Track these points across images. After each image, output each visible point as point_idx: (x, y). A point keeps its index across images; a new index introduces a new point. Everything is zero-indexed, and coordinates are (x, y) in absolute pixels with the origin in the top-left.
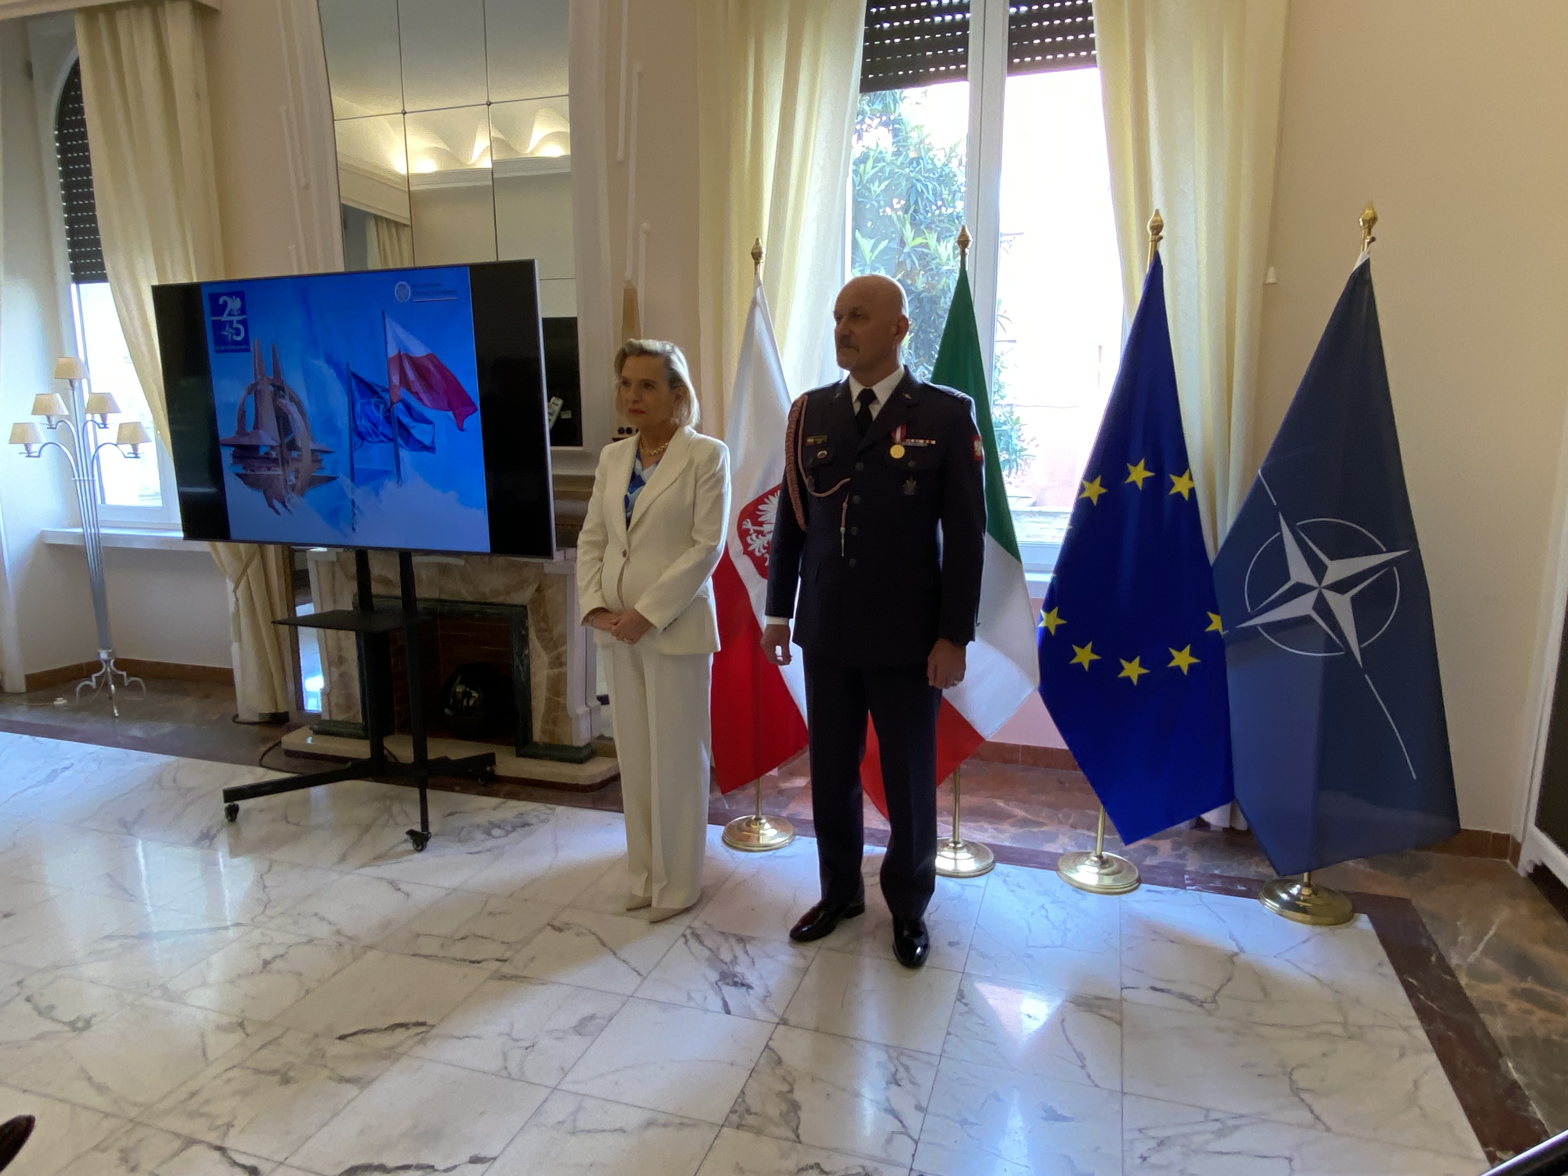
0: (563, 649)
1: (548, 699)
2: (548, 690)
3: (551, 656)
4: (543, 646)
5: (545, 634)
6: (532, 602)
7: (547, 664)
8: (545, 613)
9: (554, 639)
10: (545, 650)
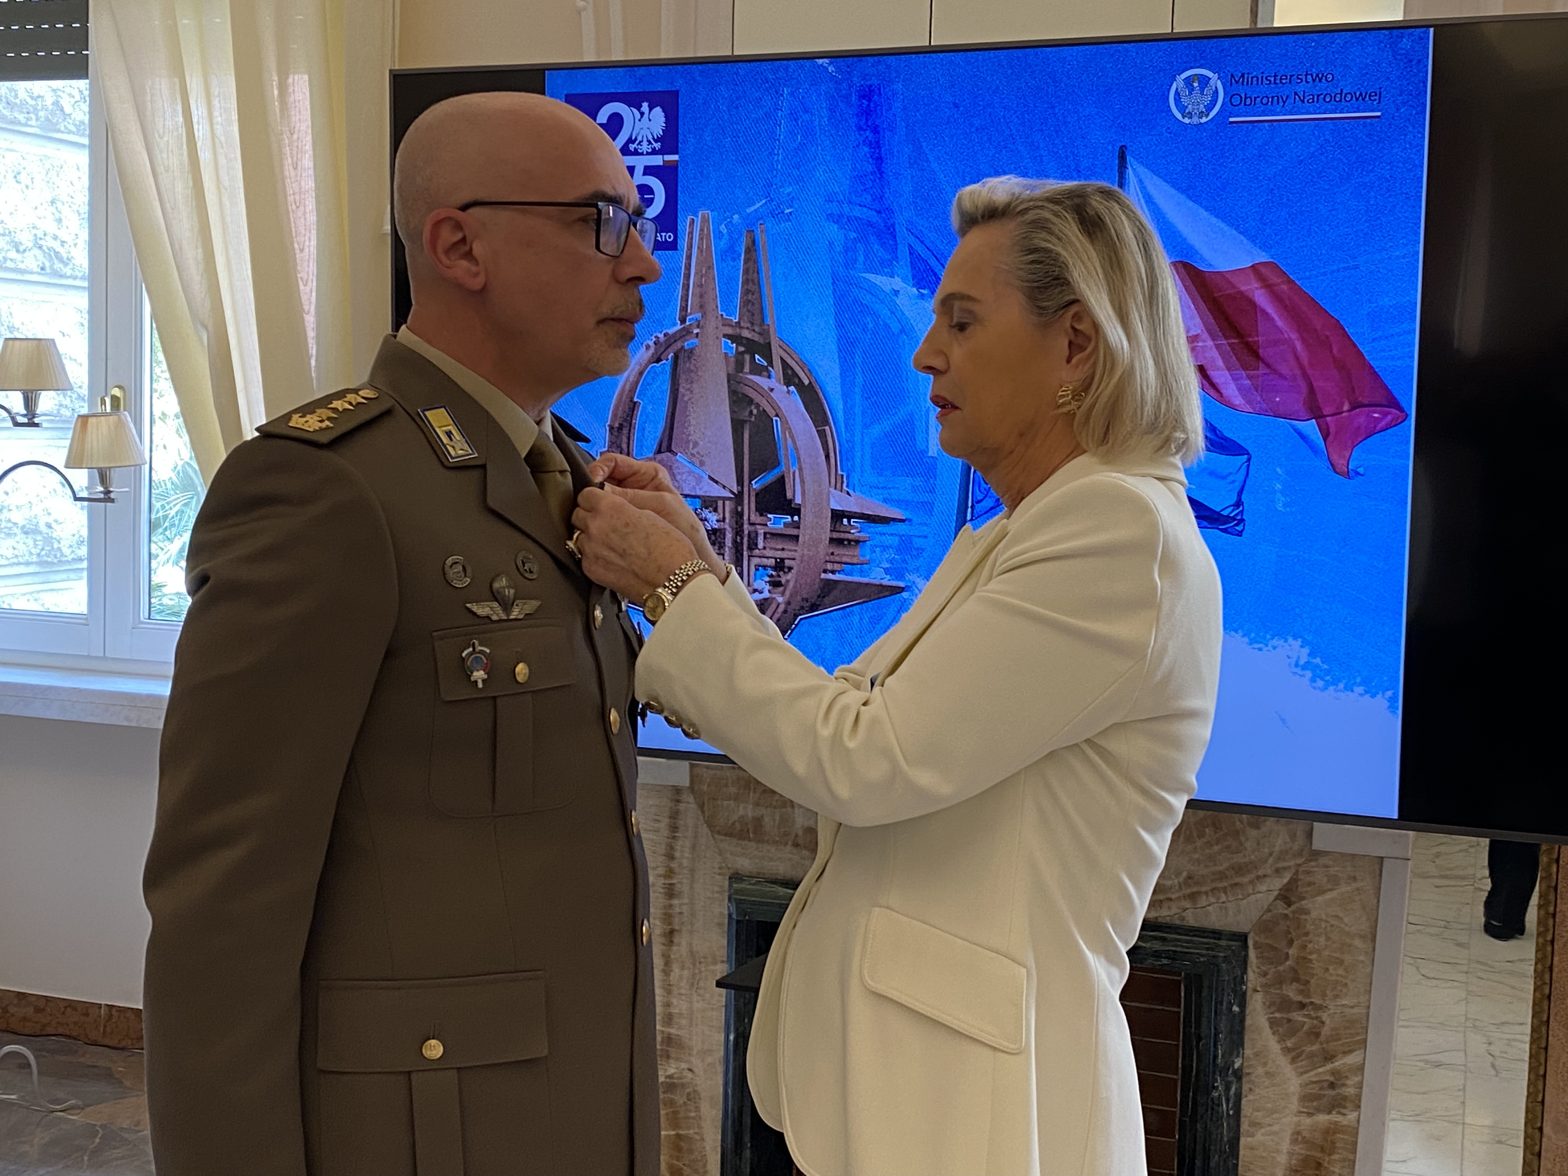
0: (1352, 1059)
3: (1311, 1076)
4: (1287, 1050)
5: (1298, 1016)
6: (1265, 926)
7: (1295, 1100)
8: (1303, 960)
9: (1325, 1031)
10: (1293, 1061)
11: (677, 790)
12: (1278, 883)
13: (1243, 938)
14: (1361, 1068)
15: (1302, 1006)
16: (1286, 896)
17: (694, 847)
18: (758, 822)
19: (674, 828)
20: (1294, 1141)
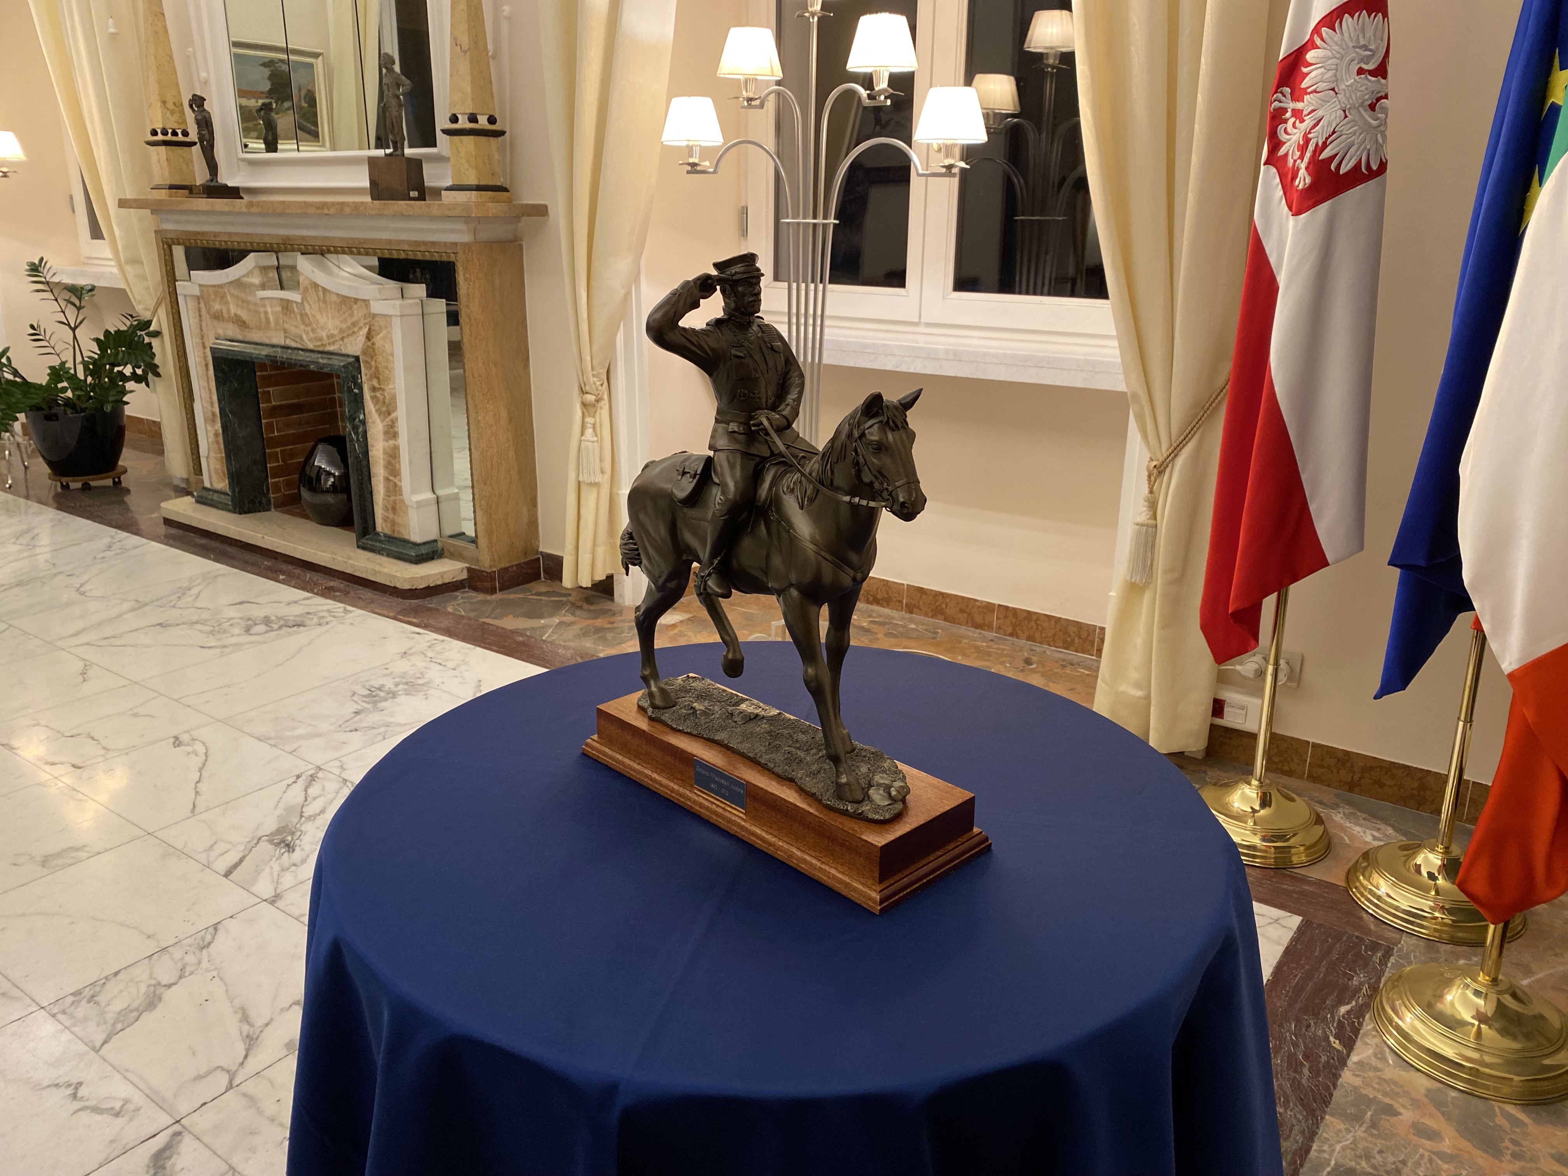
0: (395, 414)
1: (387, 479)
2: (386, 467)
3: (385, 423)
4: (377, 411)
5: (378, 394)
6: (365, 352)
7: (382, 433)
8: (377, 368)
9: (387, 401)
10: (379, 415)
11: (198, 298)
12: (365, 331)
13: (357, 358)
14: (397, 419)
15: (380, 389)
16: (369, 337)
17: (207, 325)
18: (221, 310)
19: (200, 316)
20: (384, 454)
